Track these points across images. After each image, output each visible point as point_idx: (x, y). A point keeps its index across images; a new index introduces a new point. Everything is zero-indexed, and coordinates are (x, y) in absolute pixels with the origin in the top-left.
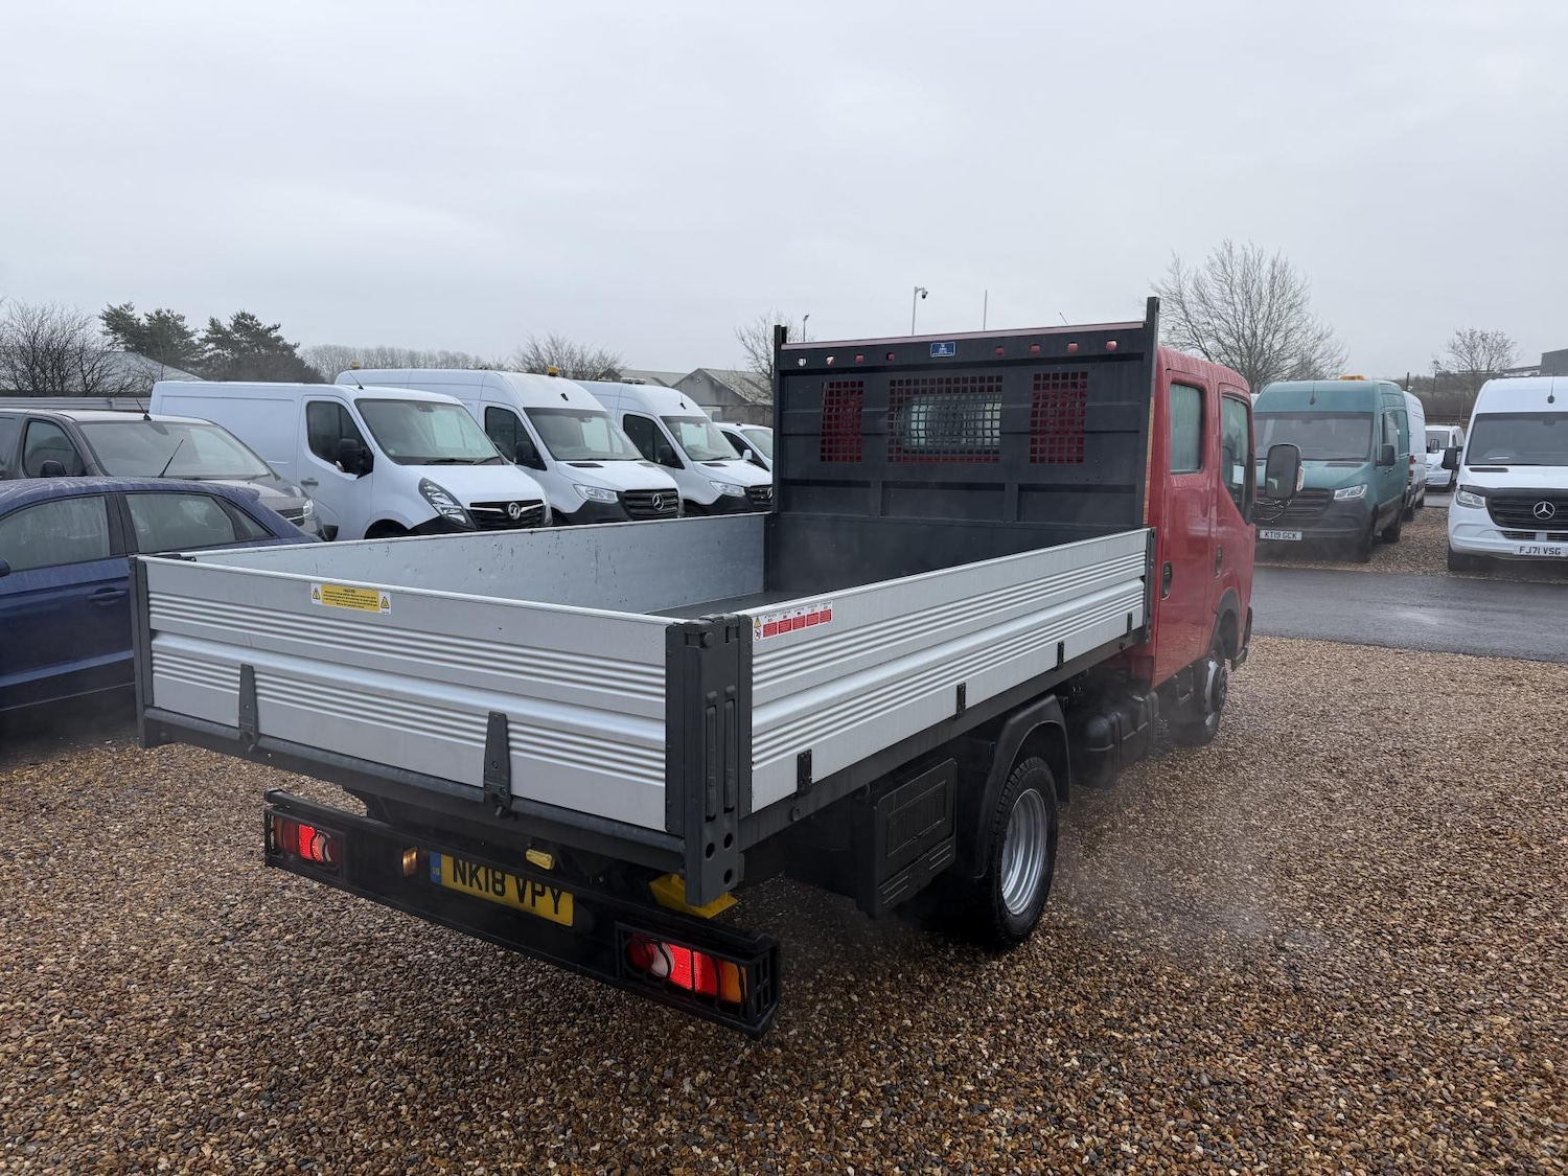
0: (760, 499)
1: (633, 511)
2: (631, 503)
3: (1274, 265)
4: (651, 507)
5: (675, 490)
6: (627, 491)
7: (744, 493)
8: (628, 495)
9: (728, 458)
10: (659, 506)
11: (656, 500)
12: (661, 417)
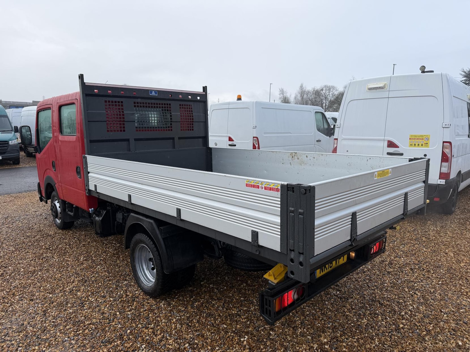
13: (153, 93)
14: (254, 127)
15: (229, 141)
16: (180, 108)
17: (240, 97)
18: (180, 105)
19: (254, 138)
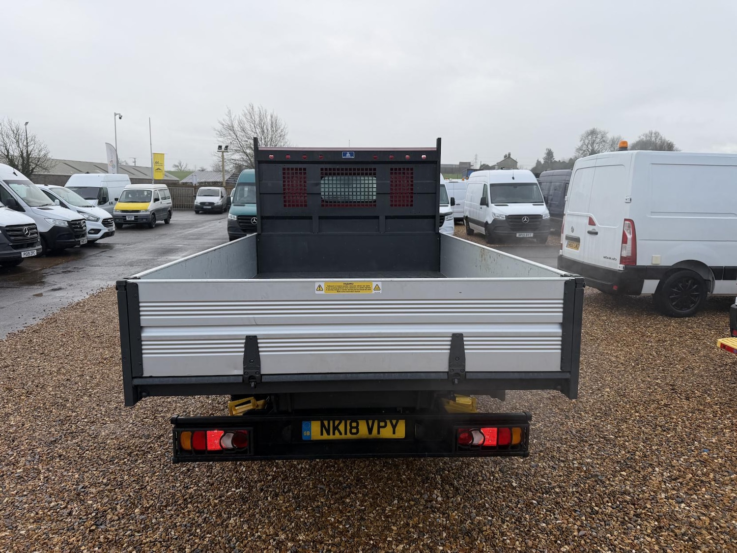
0: (77, 228)
1: (13, 238)
2: (10, 233)
3: (272, 117)
4: (23, 235)
5: (34, 224)
6: (7, 226)
7: (67, 225)
8: (8, 229)
9: (50, 205)
10: (28, 234)
11: (25, 231)
12: (4, 181)
13: (348, 155)
14: (627, 201)
15: (589, 224)
16: (392, 173)
17: (625, 145)
18: (392, 169)
19: (626, 222)
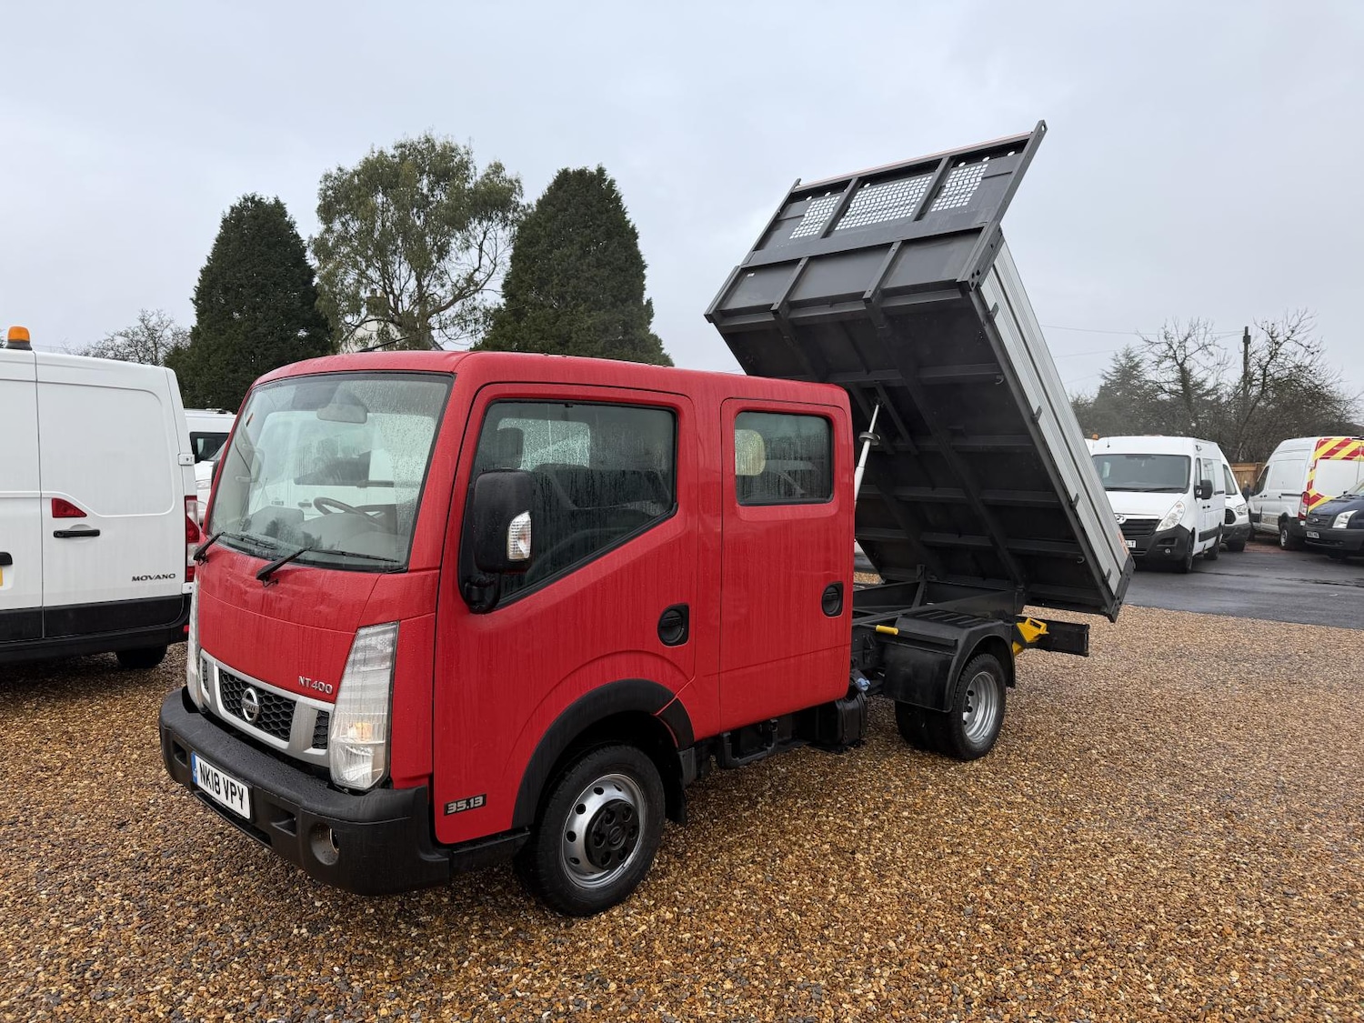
17: (23, 337)
